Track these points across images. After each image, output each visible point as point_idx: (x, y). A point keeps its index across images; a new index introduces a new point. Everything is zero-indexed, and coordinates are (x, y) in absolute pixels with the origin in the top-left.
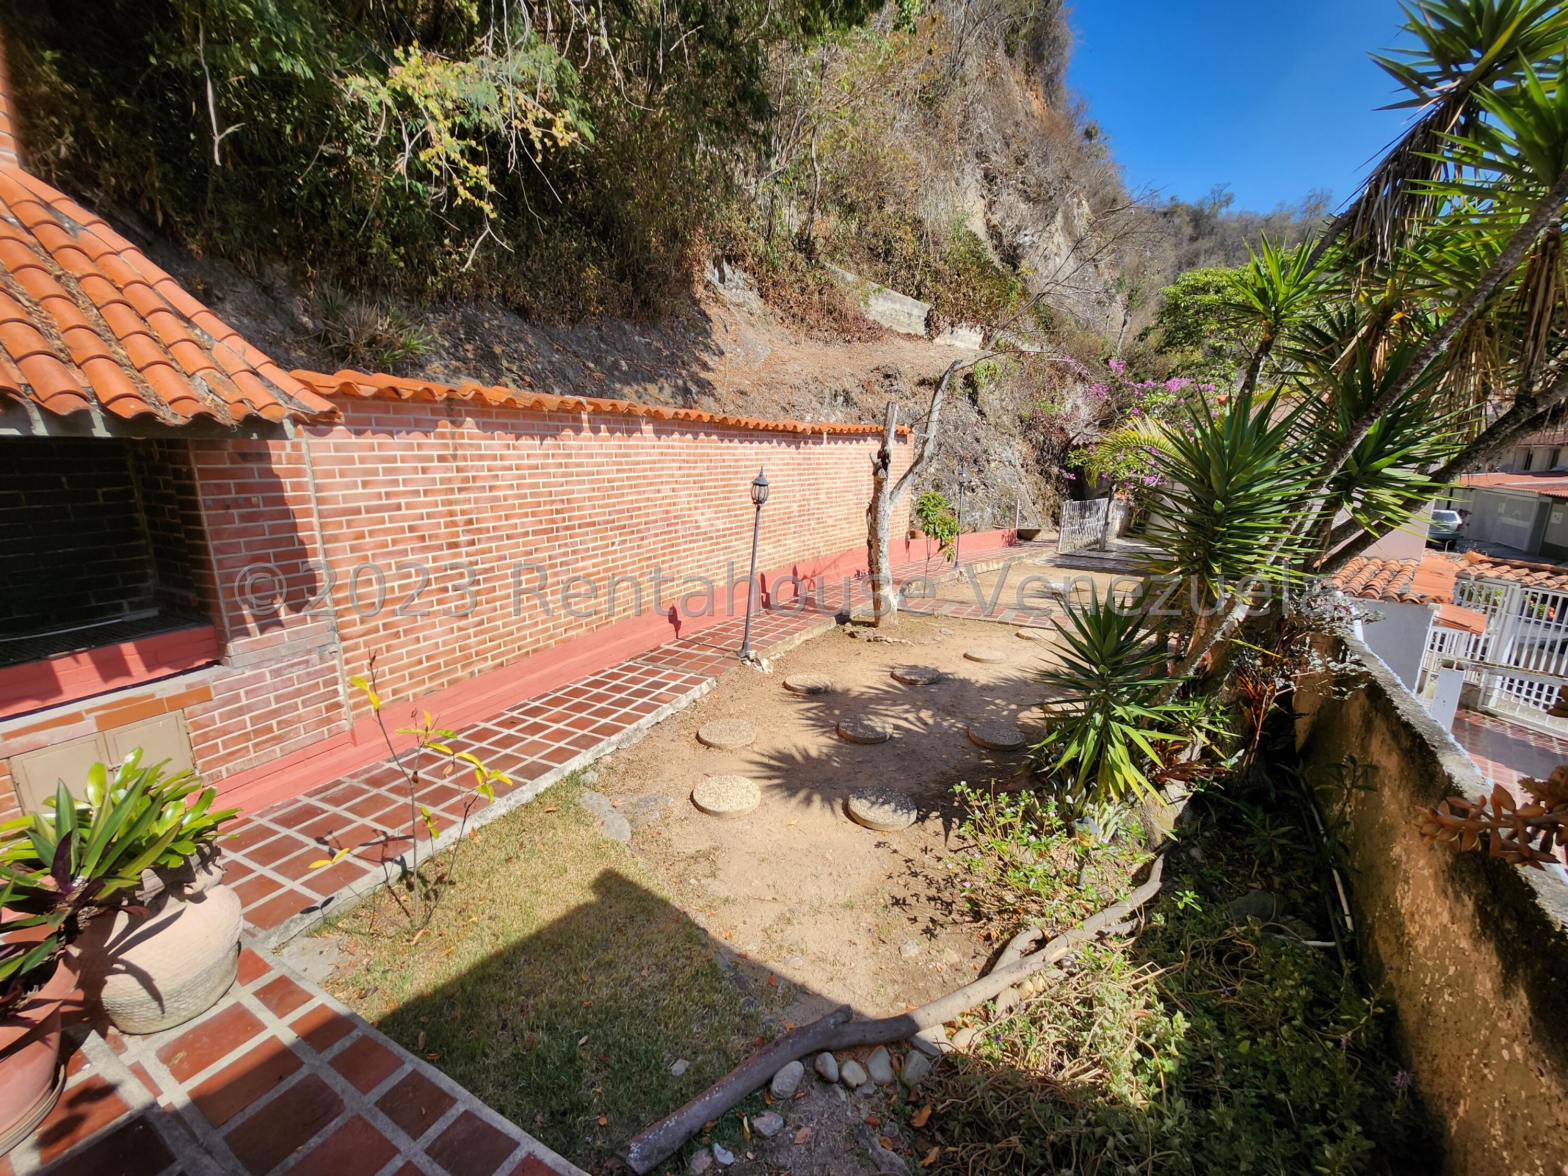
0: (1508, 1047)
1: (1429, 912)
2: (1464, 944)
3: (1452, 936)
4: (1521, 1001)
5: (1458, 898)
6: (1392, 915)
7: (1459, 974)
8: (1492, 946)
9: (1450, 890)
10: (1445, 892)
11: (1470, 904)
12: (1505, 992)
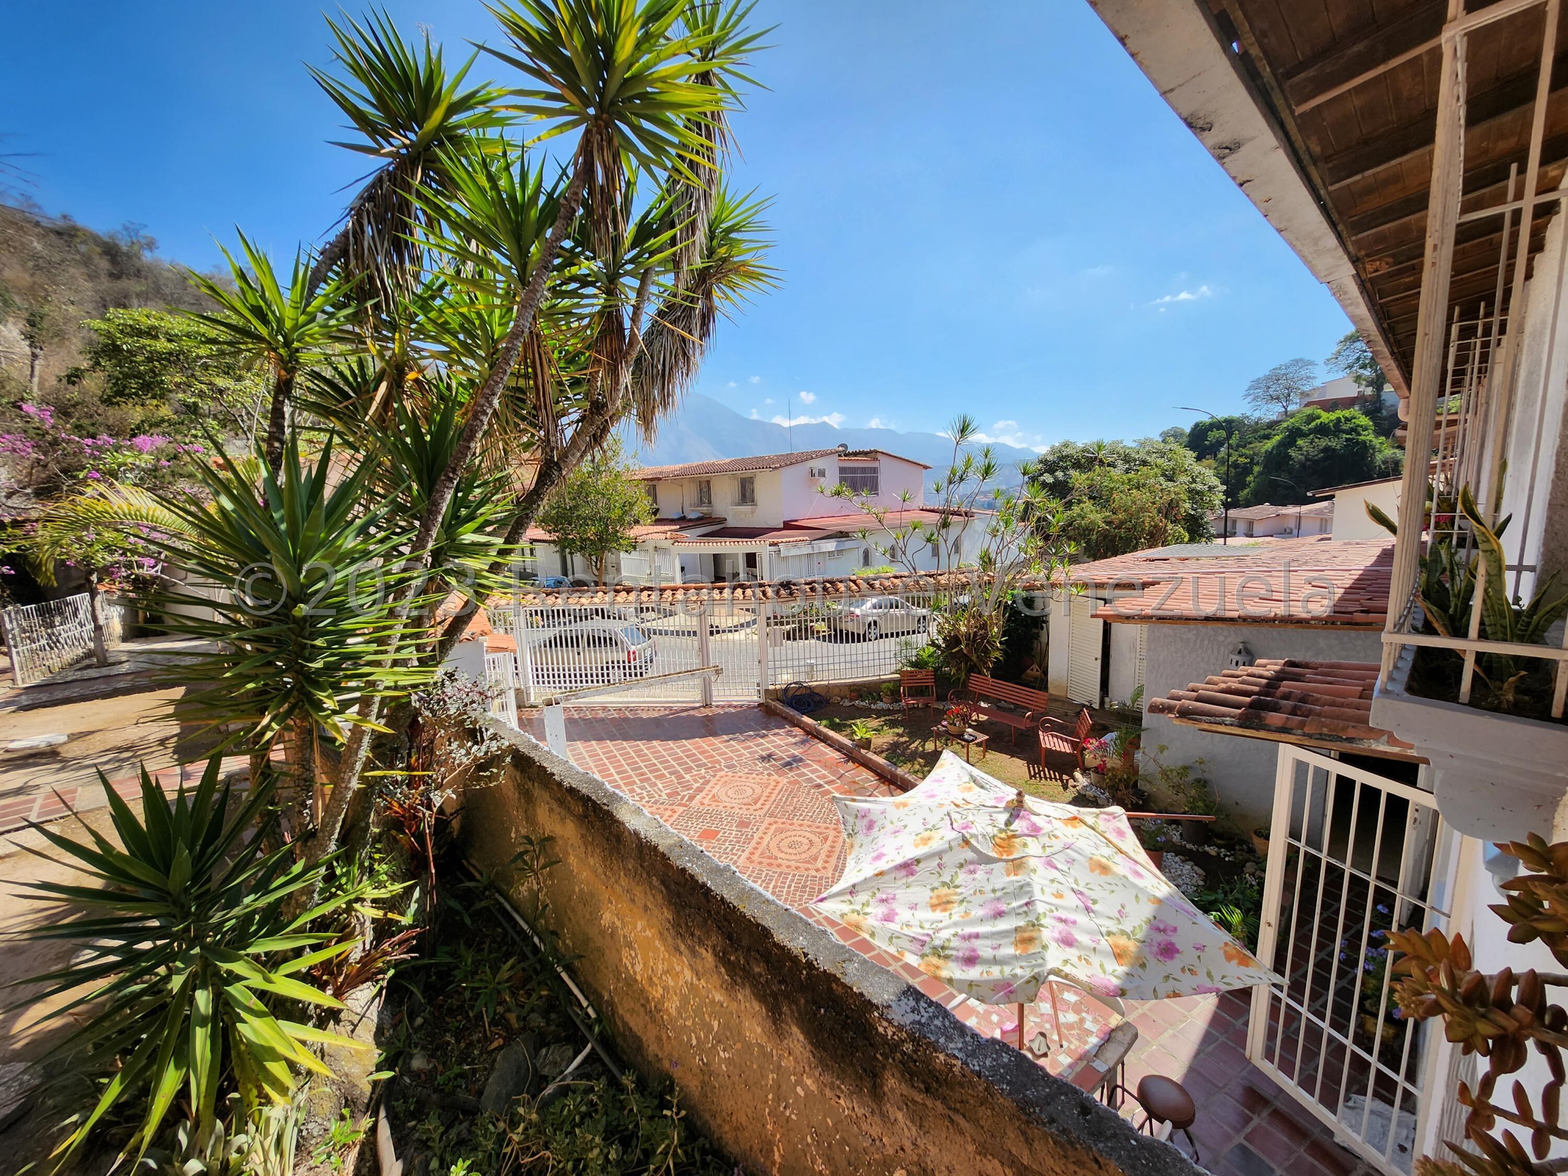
0: (799, 1082)
1: (666, 972)
2: (718, 997)
3: (704, 992)
4: (797, 1037)
5: (693, 953)
6: (629, 985)
7: (725, 1026)
8: (748, 991)
9: (683, 947)
10: (677, 949)
11: (709, 957)
12: (779, 1033)
